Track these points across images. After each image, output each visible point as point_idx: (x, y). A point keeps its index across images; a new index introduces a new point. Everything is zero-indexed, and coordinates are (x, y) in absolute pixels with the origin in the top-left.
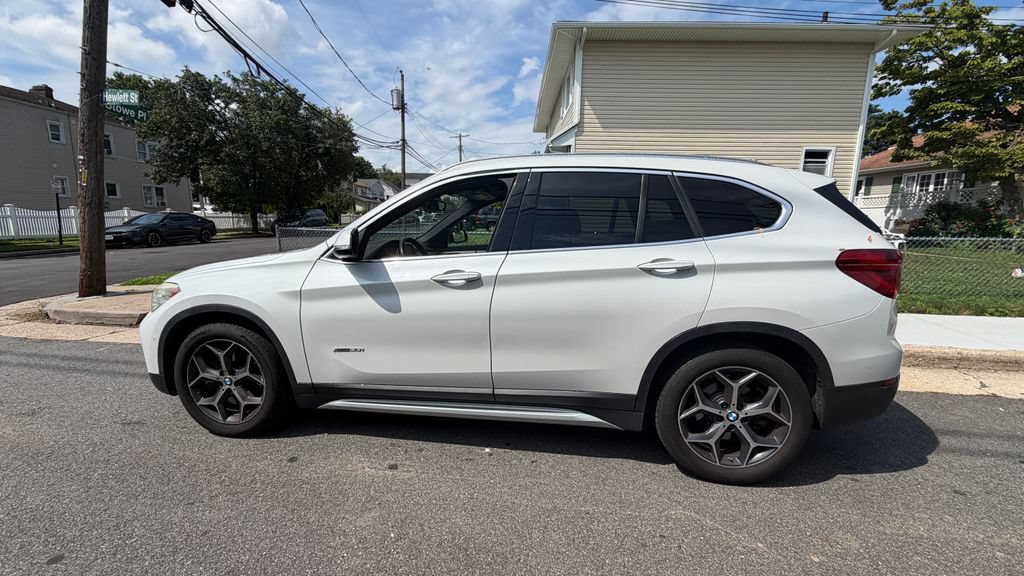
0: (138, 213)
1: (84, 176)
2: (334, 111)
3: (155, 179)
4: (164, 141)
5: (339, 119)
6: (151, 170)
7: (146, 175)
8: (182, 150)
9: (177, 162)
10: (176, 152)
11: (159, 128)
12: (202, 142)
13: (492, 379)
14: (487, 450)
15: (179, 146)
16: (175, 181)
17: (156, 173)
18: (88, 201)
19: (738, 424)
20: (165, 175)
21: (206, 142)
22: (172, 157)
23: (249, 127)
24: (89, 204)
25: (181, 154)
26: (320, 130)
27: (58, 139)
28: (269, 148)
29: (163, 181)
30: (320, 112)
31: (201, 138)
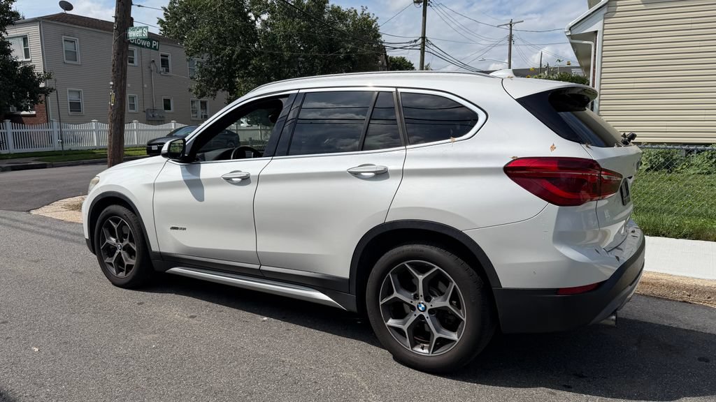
0: (183, 125)
1: (113, 97)
2: (359, 12)
3: (196, 93)
4: (206, 57)
5: (365, 19)
6: (194, 85)
7: (190, 90)
8: (219, 65)
9: (215, 77)
10: (214, 67)
11: (201, 45)
12: (234, 57)
13: (258, 257)
14: (265, 318)
15: (217, 61)
16: (212, 95)
17: (198, 87)
18: (114, 118)
19: (426, 314)
20: (205, 89)
21: (238, 56)
22: (210, 72)
23: (274, 39)
24: (115, 120)
25: (218, 69)
26: (343, 34)
27: (133, 62)
28: (290, 58)
29: (203, 95)
30: (343, 14)
31: (233, 52)
